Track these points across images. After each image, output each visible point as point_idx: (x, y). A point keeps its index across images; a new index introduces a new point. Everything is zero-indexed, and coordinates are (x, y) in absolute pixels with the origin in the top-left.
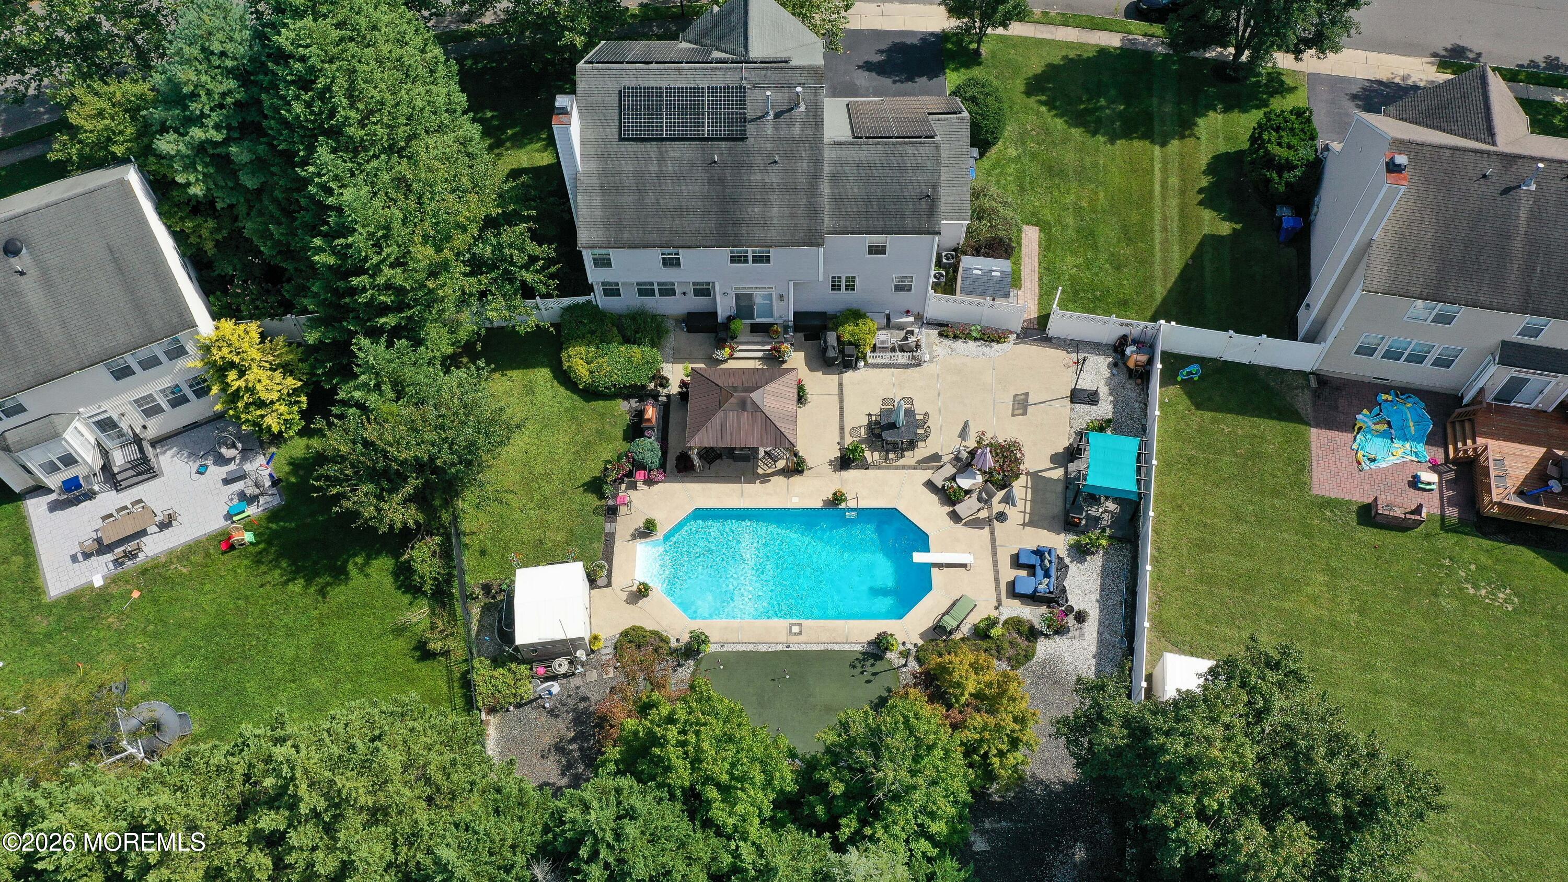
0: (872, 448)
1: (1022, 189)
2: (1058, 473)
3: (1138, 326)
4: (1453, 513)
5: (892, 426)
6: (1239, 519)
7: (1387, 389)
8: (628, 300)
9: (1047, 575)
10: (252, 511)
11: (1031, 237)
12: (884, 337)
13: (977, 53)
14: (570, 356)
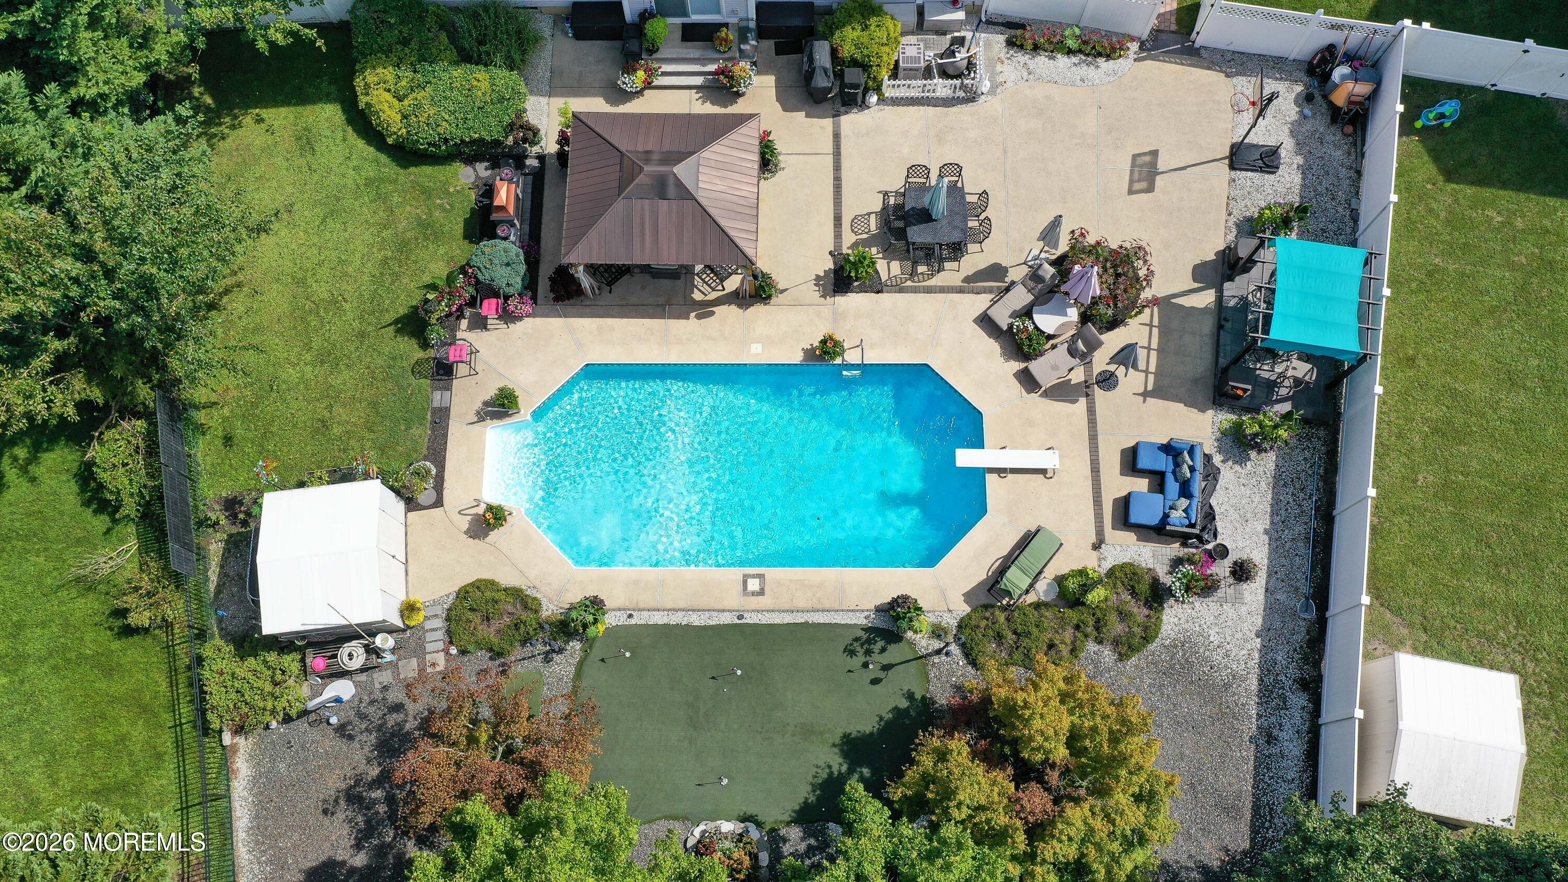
0: (889, 252)
2: (1206, 298)
3: (1356, 30)
5: (925, 216)
6: (1513, 381)
9: (1185, 491)
12: (909, 51)
14: (367, 86)
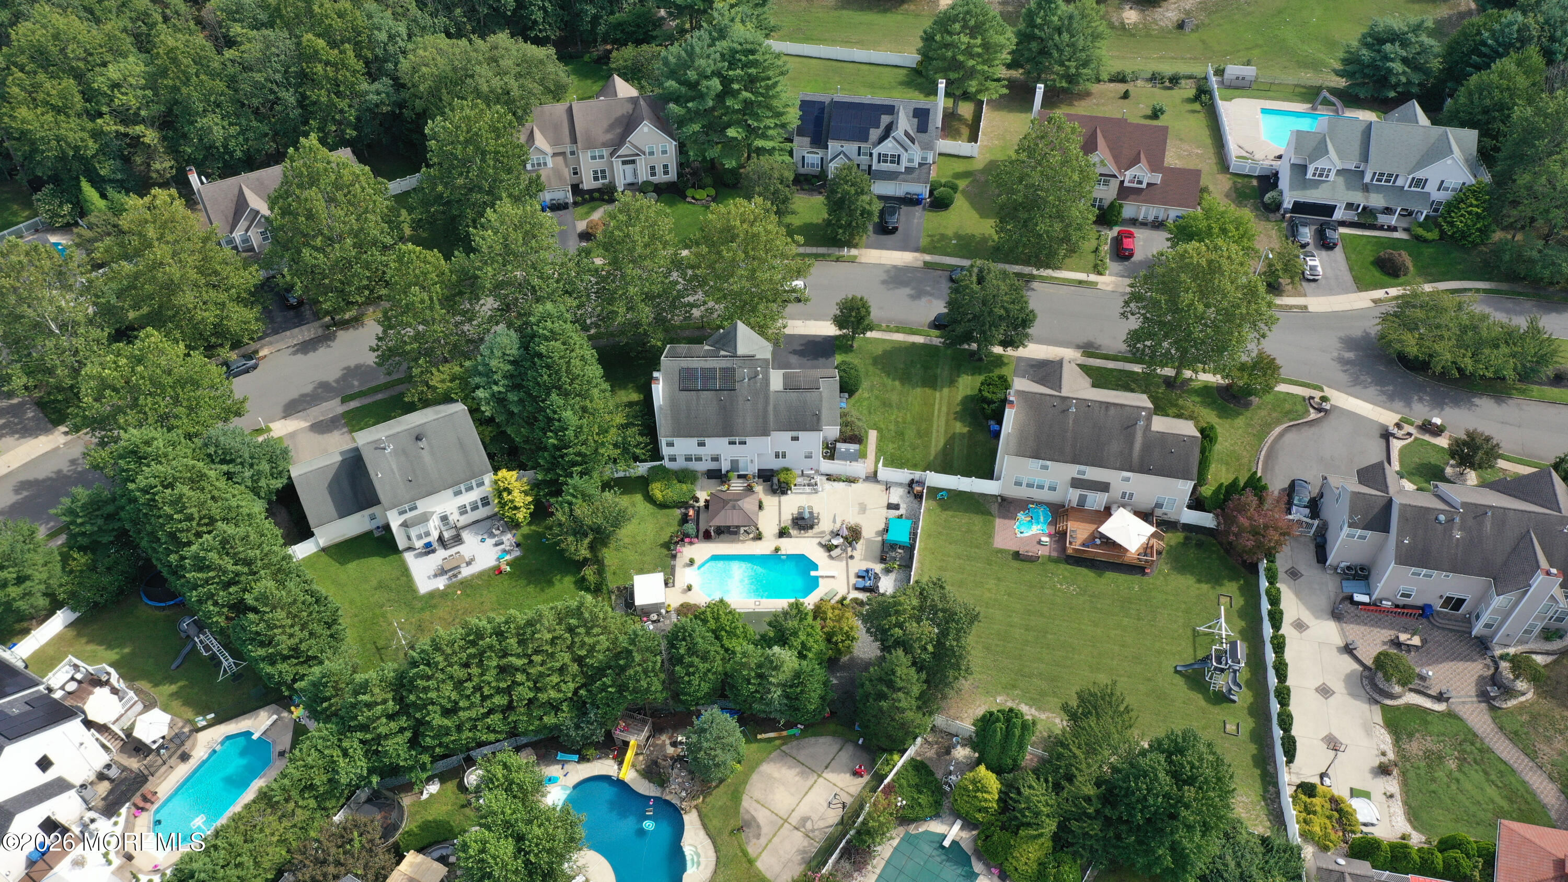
0: (794, 528)
1: (870, 413)
2: (879, 539)
3: (917, 475)
4: (1054, 554)
5: (803, 519)
6: (959, 558)
7: (1033, 503)
8: (680, 464)
9: (870, 580)
10: (508, 557)
11: (873, 436)
12: (799, 480)
13: (852, 346)
14: (653, 489)
